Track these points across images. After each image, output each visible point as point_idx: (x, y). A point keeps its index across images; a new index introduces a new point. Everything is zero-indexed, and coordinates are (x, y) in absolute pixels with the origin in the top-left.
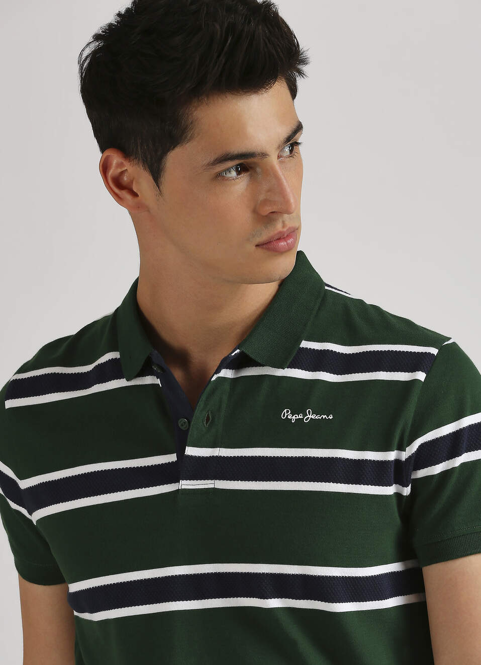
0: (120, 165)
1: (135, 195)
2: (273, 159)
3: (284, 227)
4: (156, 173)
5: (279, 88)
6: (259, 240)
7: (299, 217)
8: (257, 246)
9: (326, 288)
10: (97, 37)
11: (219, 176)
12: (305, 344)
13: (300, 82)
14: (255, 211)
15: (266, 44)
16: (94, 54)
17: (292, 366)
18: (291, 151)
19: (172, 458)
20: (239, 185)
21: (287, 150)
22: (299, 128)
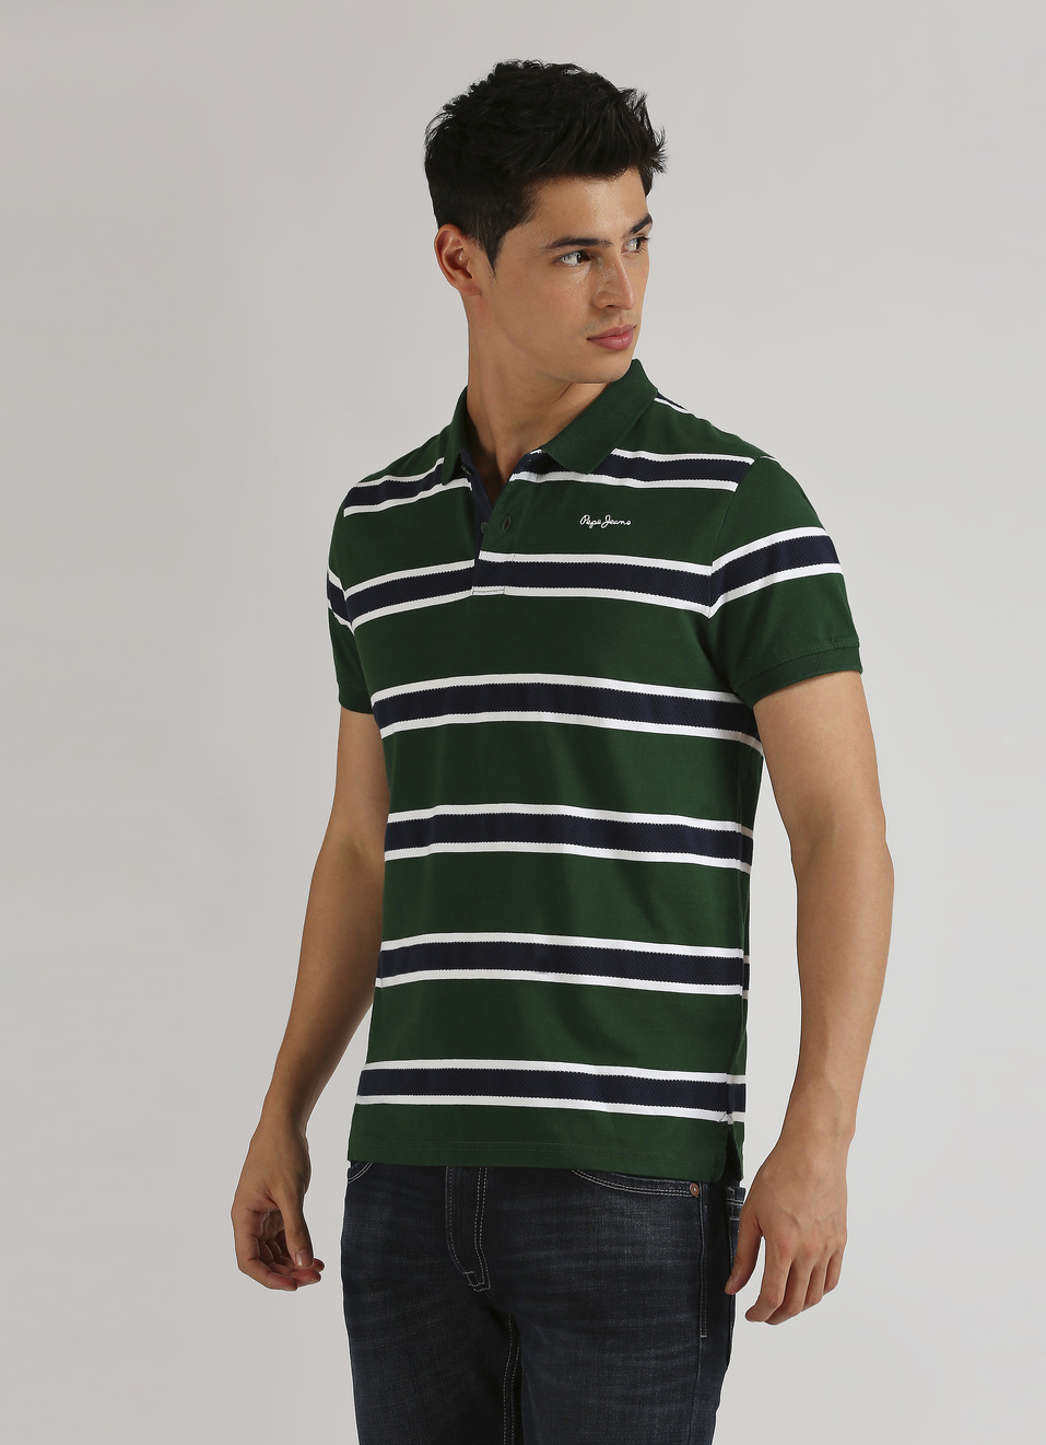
0: (456, 243)
1: (468, 276)
2: (617, 249)
3: (620, 323)
4: (492, 253)
5: (630, 179)
6: (591, 333)
7: (639, 317)
8: (588, 339)
9: (656, 399)
10: (447, 108)
11: (557, 261)
12: (617, 452)
13: (657, 177)
14: (592, 304)
15: (618, 128)
16: (441, 129)
17: (596, 472)
18: (638, 246)
19: (470, 564)
20: (578, 274)
21: (633, 246)
22: (647, 220)
